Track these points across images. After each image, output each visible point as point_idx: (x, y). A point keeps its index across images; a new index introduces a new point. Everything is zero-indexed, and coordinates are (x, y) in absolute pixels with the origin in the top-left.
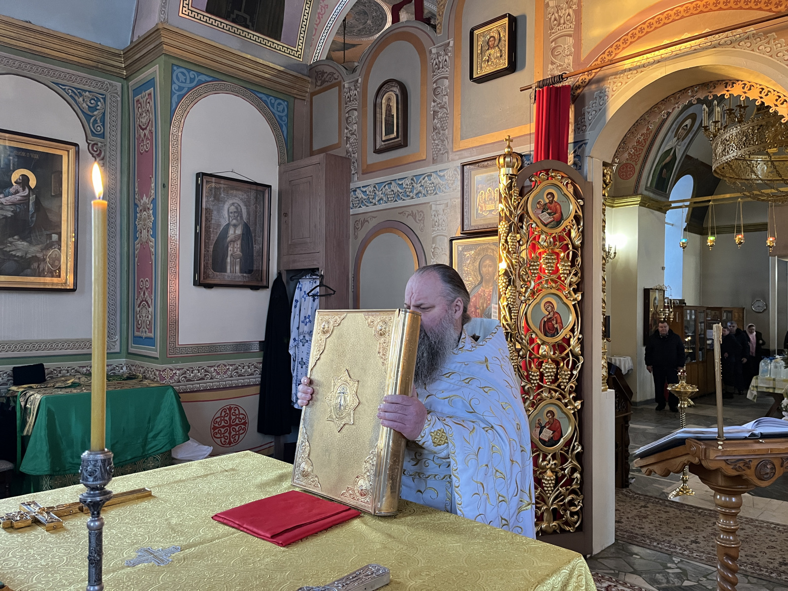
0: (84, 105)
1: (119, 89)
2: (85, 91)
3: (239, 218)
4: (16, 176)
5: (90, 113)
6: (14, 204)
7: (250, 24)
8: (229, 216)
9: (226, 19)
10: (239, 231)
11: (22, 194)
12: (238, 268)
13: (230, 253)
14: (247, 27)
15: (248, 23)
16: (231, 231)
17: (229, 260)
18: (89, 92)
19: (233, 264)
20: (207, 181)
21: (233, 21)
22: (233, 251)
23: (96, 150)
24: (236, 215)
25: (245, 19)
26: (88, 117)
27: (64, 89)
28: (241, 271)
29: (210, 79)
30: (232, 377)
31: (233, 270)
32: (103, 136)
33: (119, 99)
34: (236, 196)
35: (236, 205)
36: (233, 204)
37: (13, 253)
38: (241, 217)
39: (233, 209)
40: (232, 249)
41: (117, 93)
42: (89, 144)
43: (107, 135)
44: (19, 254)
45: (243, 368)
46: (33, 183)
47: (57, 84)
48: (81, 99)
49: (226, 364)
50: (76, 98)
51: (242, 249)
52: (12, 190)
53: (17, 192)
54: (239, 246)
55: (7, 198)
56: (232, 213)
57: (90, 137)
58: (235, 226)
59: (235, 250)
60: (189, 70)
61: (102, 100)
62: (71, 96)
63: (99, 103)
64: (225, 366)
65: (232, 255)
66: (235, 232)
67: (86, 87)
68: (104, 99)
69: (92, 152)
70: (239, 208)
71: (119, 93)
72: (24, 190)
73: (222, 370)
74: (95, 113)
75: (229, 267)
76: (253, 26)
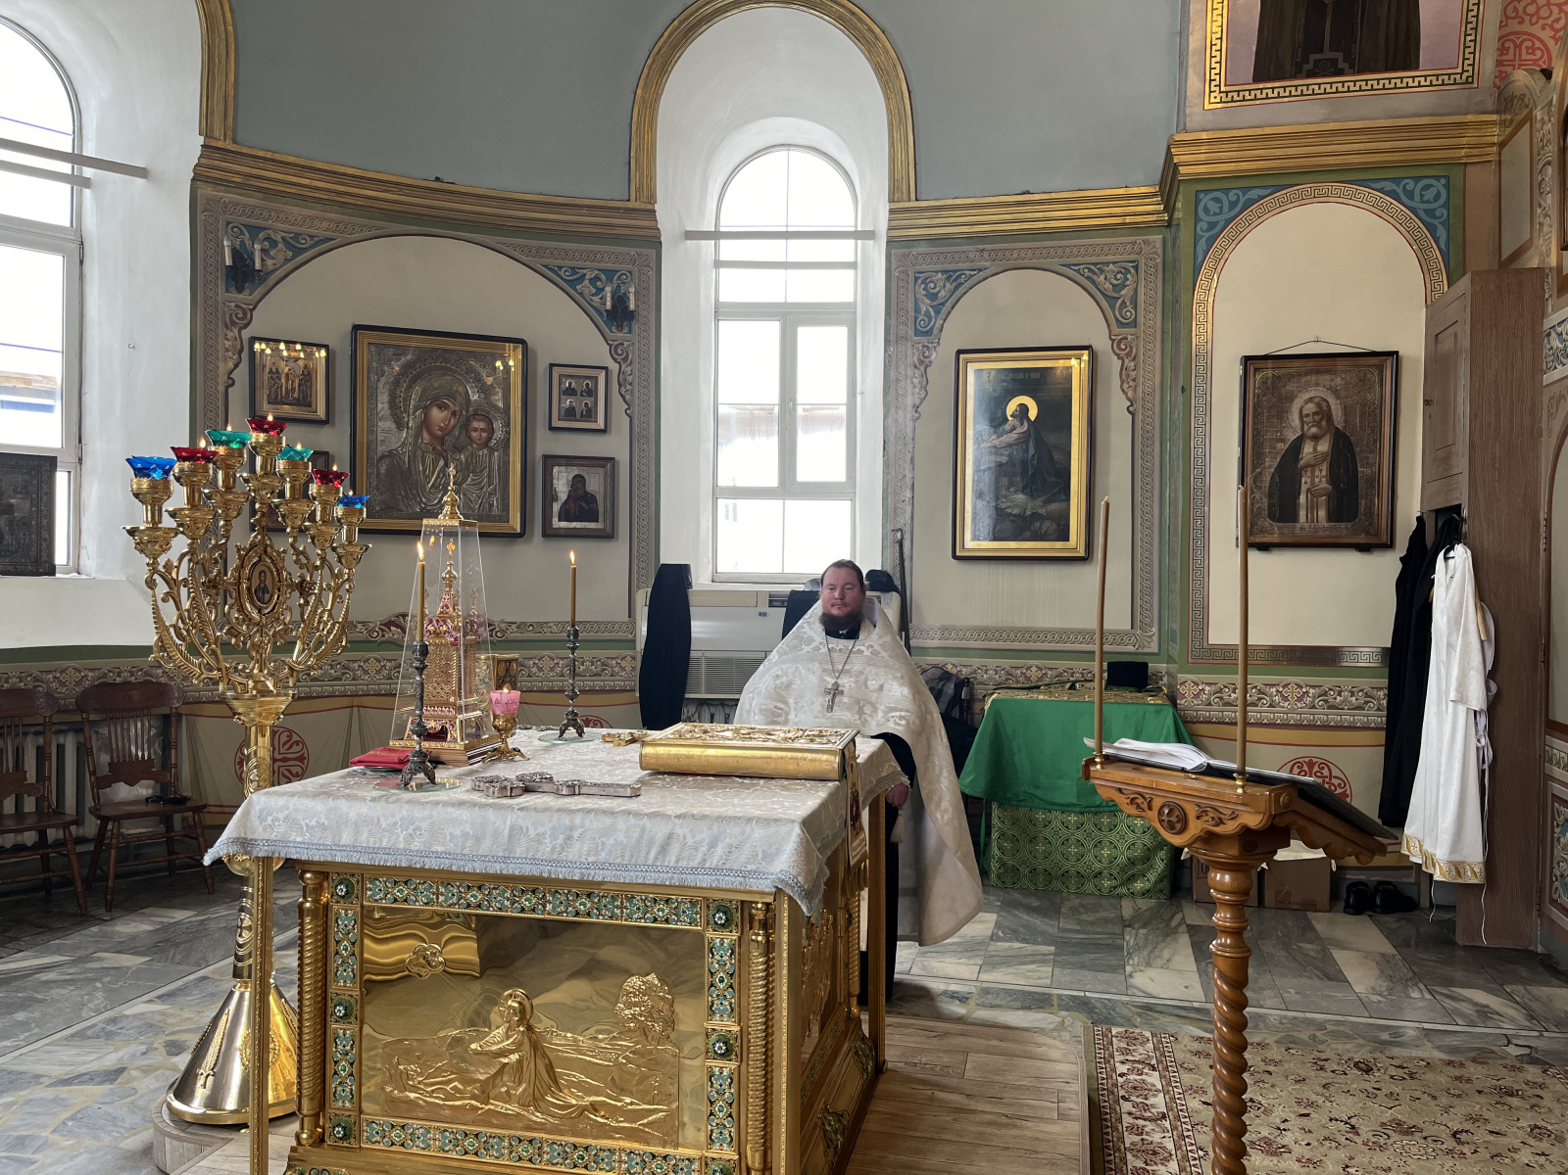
0: (1107, 285)
1: (1159, 245)
2: (1108, 264)
3: (1324, 423)
4: (1012, 407)
5: (1116, 295)
6: (1010, 445)
7: (1346, 66)
8: (1303, 423)
9: (1294, 77)
10: (1324, 447)
11: (1019, 430)
12: (1322, 513)
13: (1304, 488)
14: (1341, 73)
15: (1341, 65)
16: (1308, 448)
17: (1302, 499)
18: (1114, 263)
19: (1312, 507)
20: (1256, 370)
21: (1311, 75)
22: (1313, 482)
23: (1123, 347)
24: (1317, 418)
25: (1334, 62)
26: (1111, 300)
27: (1078, 271)
28: (1331, 518)
29: (1269, 191)
30: (1314, 707)
31: (1312, 514)
32: (1134, 324)
33: (1159, 260)
34: (1317, 385)
35: (1317, 400)
36: (1310, 400)
37: (1009, 511)
38: (1329, 418)
39: (1310, 408)
40: (1309, 480)
41: (1155, 253)
42: (1113, 341)
43: (1141, 320)
44: (1016, 511)
45: (1340, 694)
46: (1033, 414)
47: (1068, 266)
48: (1102, 277)
49: (1302, 683)
50: (1095, 277)
51: (1333, 477)
52: (1007, 427)
53: (1014, 428)
54: (1324, 473)
55: (1001, 439)
56: (1308, 415)
57: (1116, 330)
58: (1316, 438)
59: (1317, 480)
60: (1226, 191)
61: (1132, 271)
62: (1088, 278)
63: (1129, 276)
64: (1301, 687)
65: (1308, 490)
66: (1315, 449)
67: (1110, 258)
68: (1136, 268)
69: (1118, 351)
70: (1324, 404)
71: (1160, 251)
72: (1022, 424)
73: (1292, 692)
74: (1123, 292)
75: (1302, 513)
76: (1352, 67)
